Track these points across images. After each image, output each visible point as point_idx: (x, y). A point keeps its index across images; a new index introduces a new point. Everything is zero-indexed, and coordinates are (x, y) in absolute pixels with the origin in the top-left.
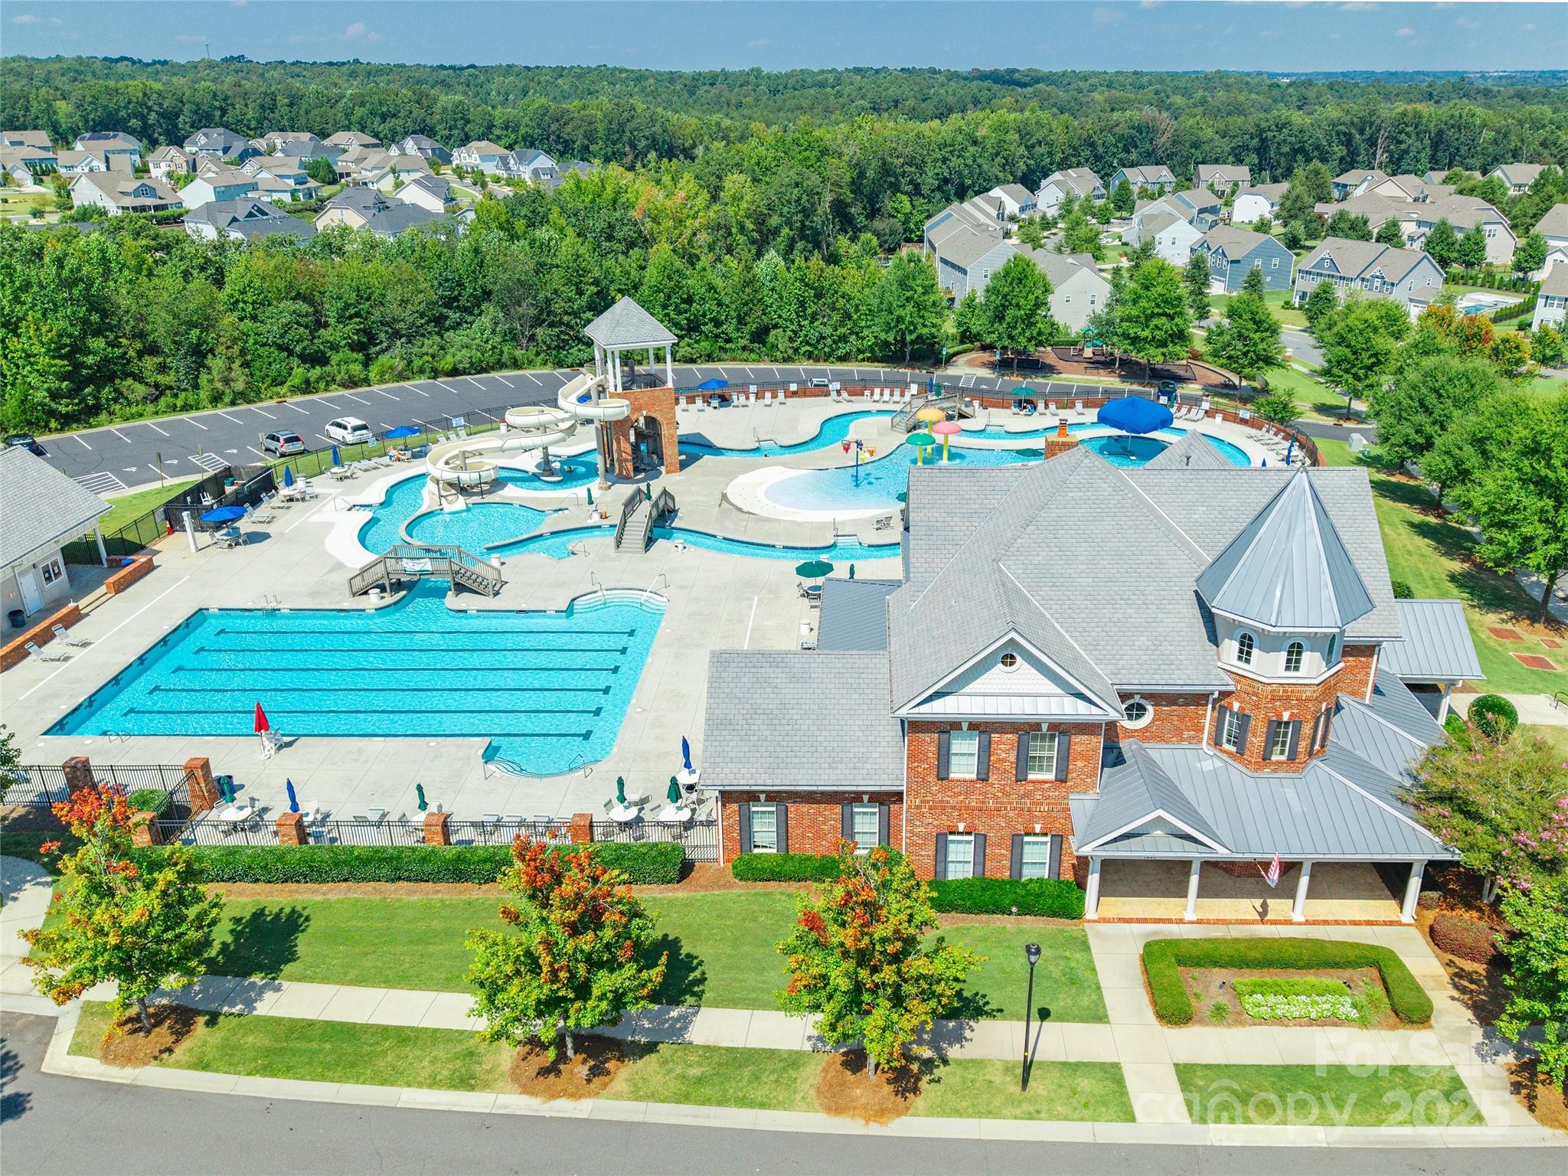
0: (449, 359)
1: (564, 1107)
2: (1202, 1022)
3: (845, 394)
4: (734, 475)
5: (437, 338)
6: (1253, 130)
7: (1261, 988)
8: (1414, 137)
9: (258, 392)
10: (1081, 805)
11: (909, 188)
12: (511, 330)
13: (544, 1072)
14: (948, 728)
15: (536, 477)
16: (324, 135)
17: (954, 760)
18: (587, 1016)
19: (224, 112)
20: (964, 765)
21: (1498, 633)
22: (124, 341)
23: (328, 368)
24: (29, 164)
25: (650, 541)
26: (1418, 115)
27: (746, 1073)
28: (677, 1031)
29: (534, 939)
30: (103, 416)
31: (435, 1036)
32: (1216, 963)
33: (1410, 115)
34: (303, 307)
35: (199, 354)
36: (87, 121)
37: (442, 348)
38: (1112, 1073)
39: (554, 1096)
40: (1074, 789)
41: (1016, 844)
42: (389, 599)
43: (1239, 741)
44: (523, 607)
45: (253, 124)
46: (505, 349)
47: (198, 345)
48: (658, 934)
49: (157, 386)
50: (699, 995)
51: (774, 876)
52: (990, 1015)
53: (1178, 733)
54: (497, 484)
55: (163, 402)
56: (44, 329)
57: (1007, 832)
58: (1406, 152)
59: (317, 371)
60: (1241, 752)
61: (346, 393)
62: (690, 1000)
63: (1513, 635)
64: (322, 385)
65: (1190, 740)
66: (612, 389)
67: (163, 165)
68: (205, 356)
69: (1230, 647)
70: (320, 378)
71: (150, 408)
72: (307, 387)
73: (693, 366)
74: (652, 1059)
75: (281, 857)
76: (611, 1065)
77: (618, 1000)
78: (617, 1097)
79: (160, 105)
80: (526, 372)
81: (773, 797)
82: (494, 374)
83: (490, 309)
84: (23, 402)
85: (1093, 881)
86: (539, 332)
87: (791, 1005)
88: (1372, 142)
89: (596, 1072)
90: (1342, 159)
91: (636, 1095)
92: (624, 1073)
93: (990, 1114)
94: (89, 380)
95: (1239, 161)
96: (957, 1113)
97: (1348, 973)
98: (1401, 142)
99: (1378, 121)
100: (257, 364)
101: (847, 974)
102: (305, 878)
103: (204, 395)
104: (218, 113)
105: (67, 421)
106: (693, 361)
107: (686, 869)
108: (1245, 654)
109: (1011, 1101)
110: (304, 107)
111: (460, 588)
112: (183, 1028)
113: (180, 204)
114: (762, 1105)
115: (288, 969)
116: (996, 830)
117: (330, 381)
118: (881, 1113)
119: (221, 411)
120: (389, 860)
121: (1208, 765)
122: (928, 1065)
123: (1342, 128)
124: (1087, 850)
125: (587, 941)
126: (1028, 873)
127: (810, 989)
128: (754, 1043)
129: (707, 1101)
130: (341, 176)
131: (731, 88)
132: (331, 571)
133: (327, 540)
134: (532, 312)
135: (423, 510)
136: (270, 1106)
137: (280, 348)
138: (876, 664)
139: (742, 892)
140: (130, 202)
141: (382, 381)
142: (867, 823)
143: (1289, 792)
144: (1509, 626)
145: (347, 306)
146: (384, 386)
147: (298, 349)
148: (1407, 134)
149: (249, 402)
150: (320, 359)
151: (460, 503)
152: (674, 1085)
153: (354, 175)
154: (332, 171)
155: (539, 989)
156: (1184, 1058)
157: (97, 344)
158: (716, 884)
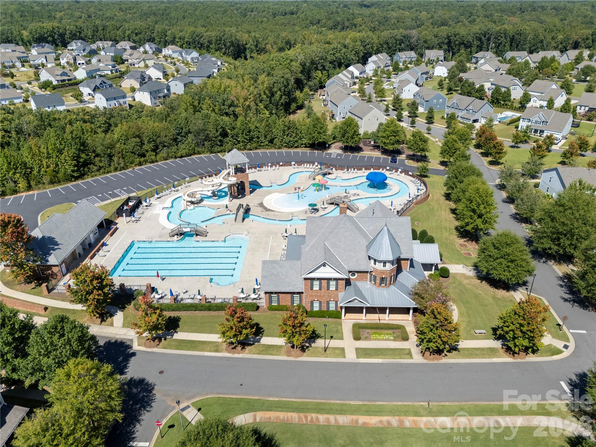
0: (180, 153)
1: (236, 355)
2: (362, 340)
3: (296, 165)
4: (264, 196)
5: (176, 147)
6: (446, 36)
7: (375, 333)
8: (504, 38)
9: (127, 166)
10: (341, 295)
11: (321, 68)
12: (197, 142)
13: (233, 348)
14: (313, 279)
15: (211, 197)
16: (117, 42)
17: (314, 286)
18: (241, 338)
19: (80, 33)
20: (316, 287)
21: (461, 245)
22: (90, 154)
23: (145, 158)
24: (19, 58)
25: (244, 219)
26: (505, 30)
27: (272, 349)
28: (259, 341)
29: (232, 324)
30: (85, 176)
31: (210, 342)
32: (367, 328)
33: (503, 30)
34: (138, 140)
35: (110, 156)
36: (34, 38)
37: (178, 149)
38: (343, 350)
39: (234, 353)
40: (339, 292)
41: (328, 303)
42: (180, 238)
43: (375, 280)
44: (213, 240)
45: (91, 37)
46: (196, 148)
47: (110, 153)
48: (254, 322)
49: (100, 166)
50: (262, 334)
51: (276, 310)
52: (321, 337)
53: (362, 279)
54: (201, 200)
55: (101, 171)
56: (70, 153)
57: (326, 301)
58: (501, 43)
59: (143, 159)
60: (375, 283)
61: (151, 165)
62: (261, 335)
63: (465, 246)
64: (144, 163)
65: (365, 281)
66: (231, 174)
67: (65, 59)
68: (112, 157)
69: (372, 261)
70: (144, 161)
71: (97, 173)
72: (140, 164)
73: (251, 152)
74: (253, 346)
75: (172, 306)
76: (246, 347)
77: (247, 335)
78: (247, 353)
79: (59, 32)
80: (202, 156)
81: (276, 293)
82: (193, 157)
83: (190, 137)
84: (65, 174)
85: (343, 310)
86: (206, 143)
87: (280, 336)
88: (489, 39)
89: (243, 348)
90: (478, 46)
91: (250, 353)
92: (248, 348)
93: (318, 357)
94: (82, 166)
95: (440, 48)
96: (312, 356)
97: (394, 331)
98: (499, 40)
99: (491, 32)
100: (126, 158)
101: (290, 330)
102: (176, 310)
103: (112, 168)
104: (78, 34)
105: (77, 178)
106: (251, 150)
107: (258, 308)
108: (375, 264)
109: (322, 354)
110: (108, 30)
111: (197, 235)
112: (160, 340)
113: (75, 78)
114: (275, 355)
115: (178, 329)
116: (324, 300)
117: (146, 161)
118: (297, 356)
119: (117, 173)
120: (194, 306)
121: (369, 286)
122: (308, 347)
123: (478, 35)
124: (341, 305)
125: (241, 324)
126: (331, 309)
127: (283, 332)
128: (272, 344)
129: (264, 354)
130: (125, 60)
131: (259, 13)
132: (163, 229)
133: (159, 219)
134: (204, 138)
135: (182, 209)
136: (180, 355)
137: (132, 153)
138: (298, 263)
139: (270, 313)
140: (59, 78)
141: (161, 161)
142: (297, 297)
143: (385, 293)
144: (466, 243)
145: (150, 139)
146: (162, 162)
147: (137, 153)
148: (501, 37)
149: (125, 169)
150: (143, 155)
151: (192, 206)
152: (258, 351)
153: (130, 61)
154: (122, 59)
155: (233, 332)
156: (357, 347)
157: (83, 156)
158: (264, 311)
